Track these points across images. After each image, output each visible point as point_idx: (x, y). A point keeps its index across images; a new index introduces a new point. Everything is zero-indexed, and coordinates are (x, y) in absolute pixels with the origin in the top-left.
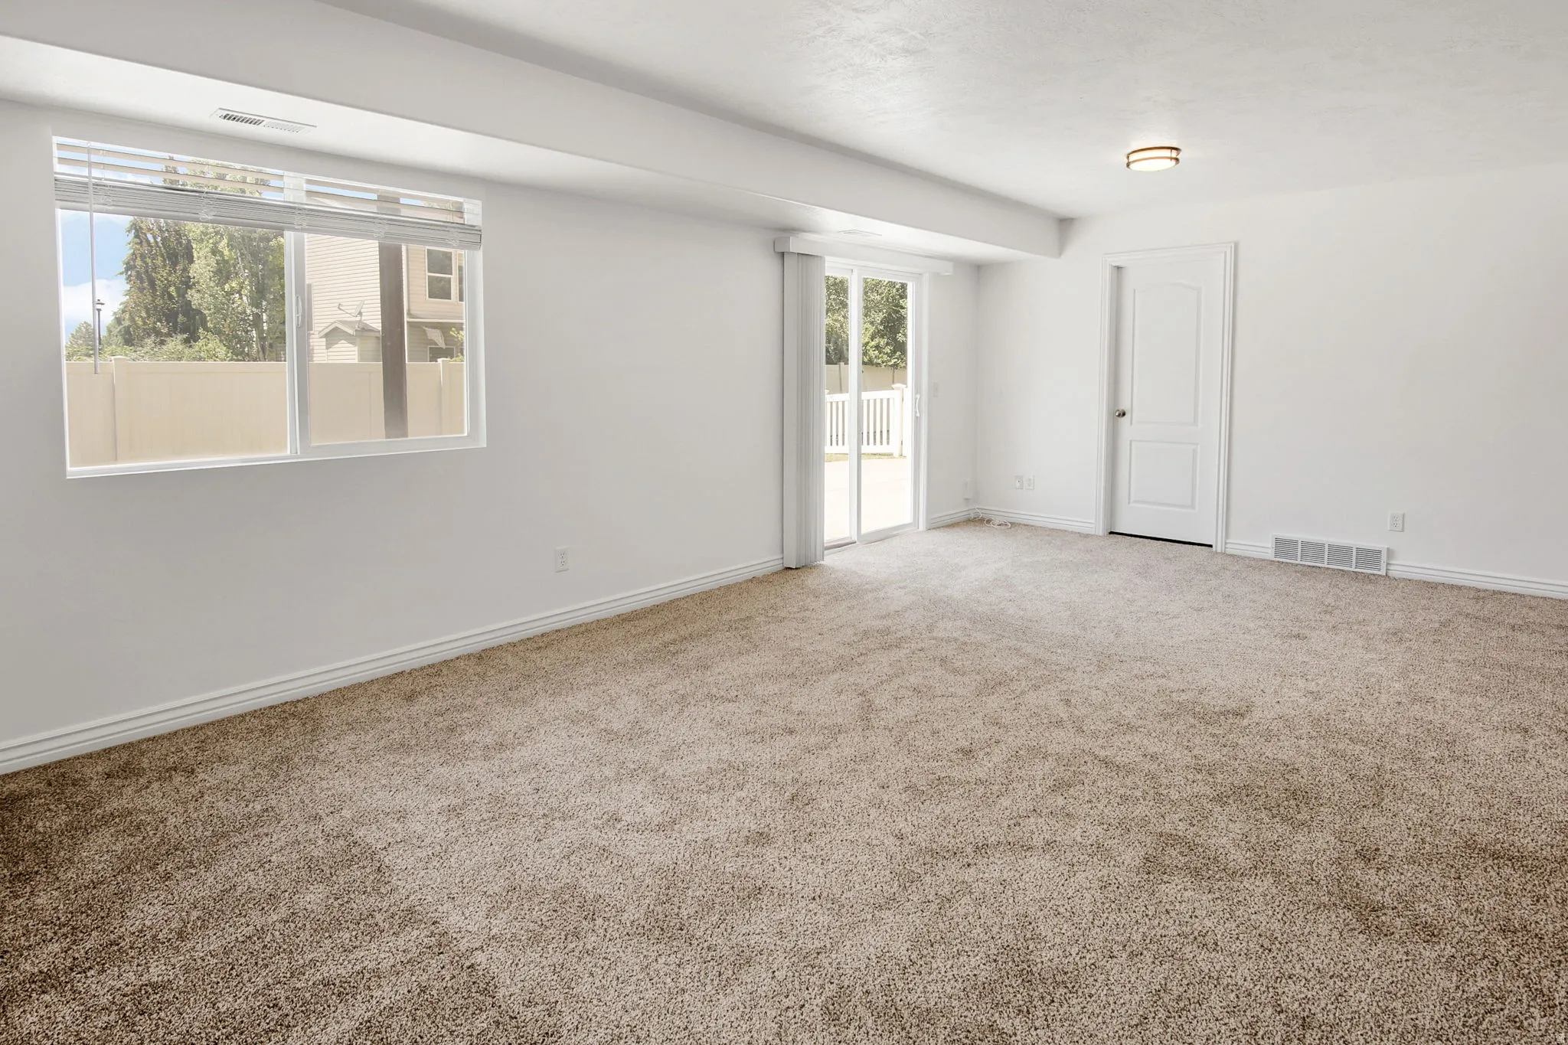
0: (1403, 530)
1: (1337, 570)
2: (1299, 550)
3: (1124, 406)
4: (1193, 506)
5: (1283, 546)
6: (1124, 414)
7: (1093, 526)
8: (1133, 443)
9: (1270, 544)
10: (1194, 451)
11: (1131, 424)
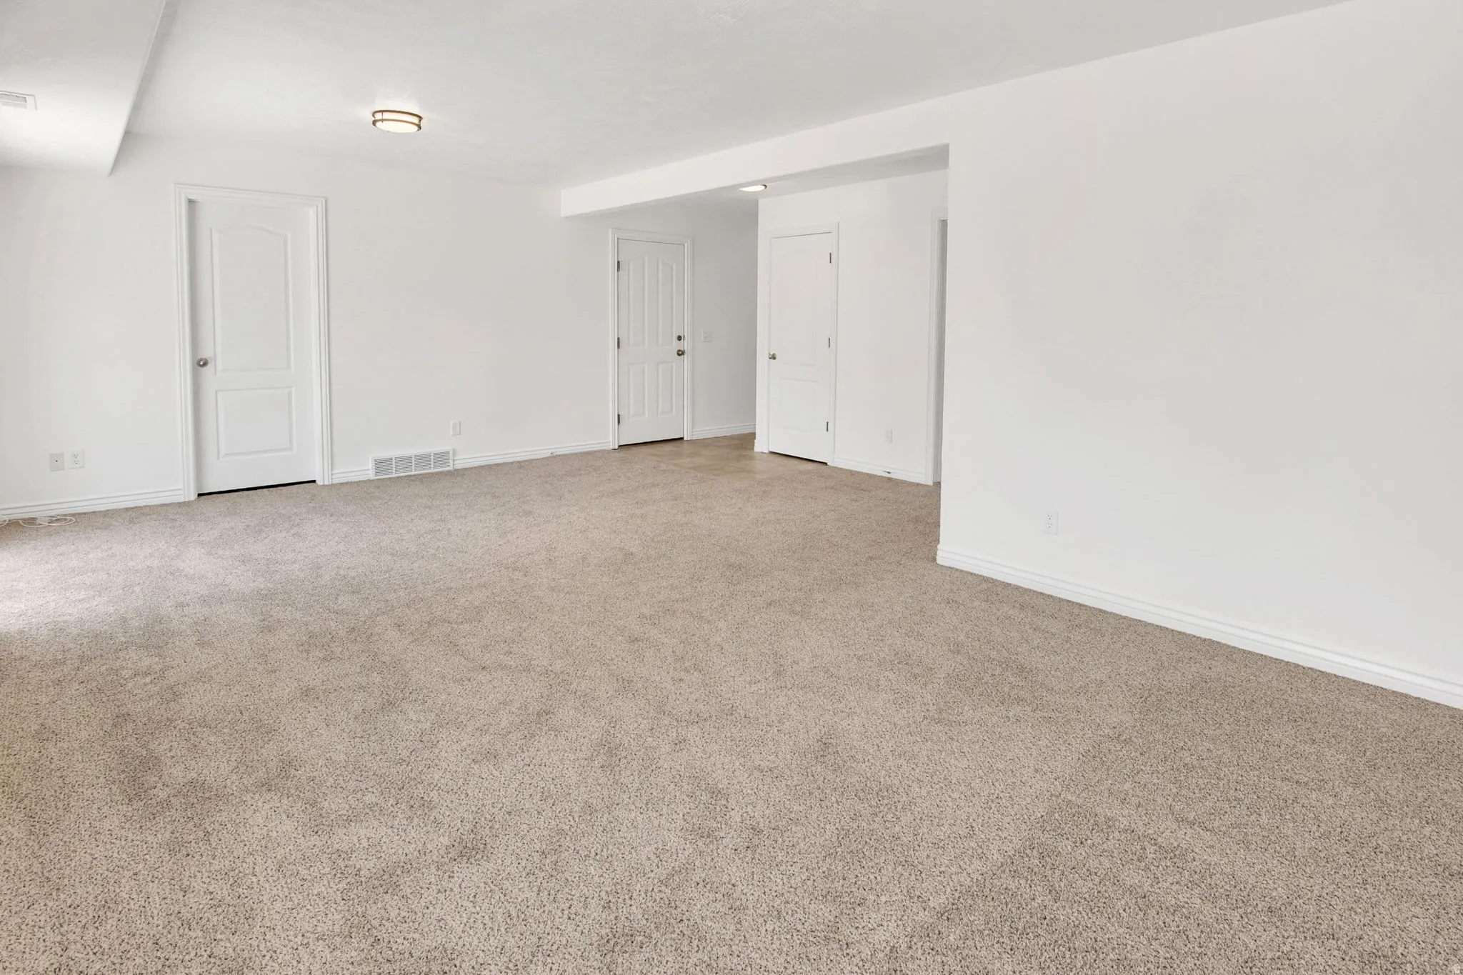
0: (460, 434)
1: (406, 476)
2: (394, 464)
3: (206, 353)
4: (291, 449)
5: (380, 464)
6: (205, 364)
7: (181, 492)
8: (219, 394)
9: (371, 465)
10: (290, 394)
11: (215, 374)
